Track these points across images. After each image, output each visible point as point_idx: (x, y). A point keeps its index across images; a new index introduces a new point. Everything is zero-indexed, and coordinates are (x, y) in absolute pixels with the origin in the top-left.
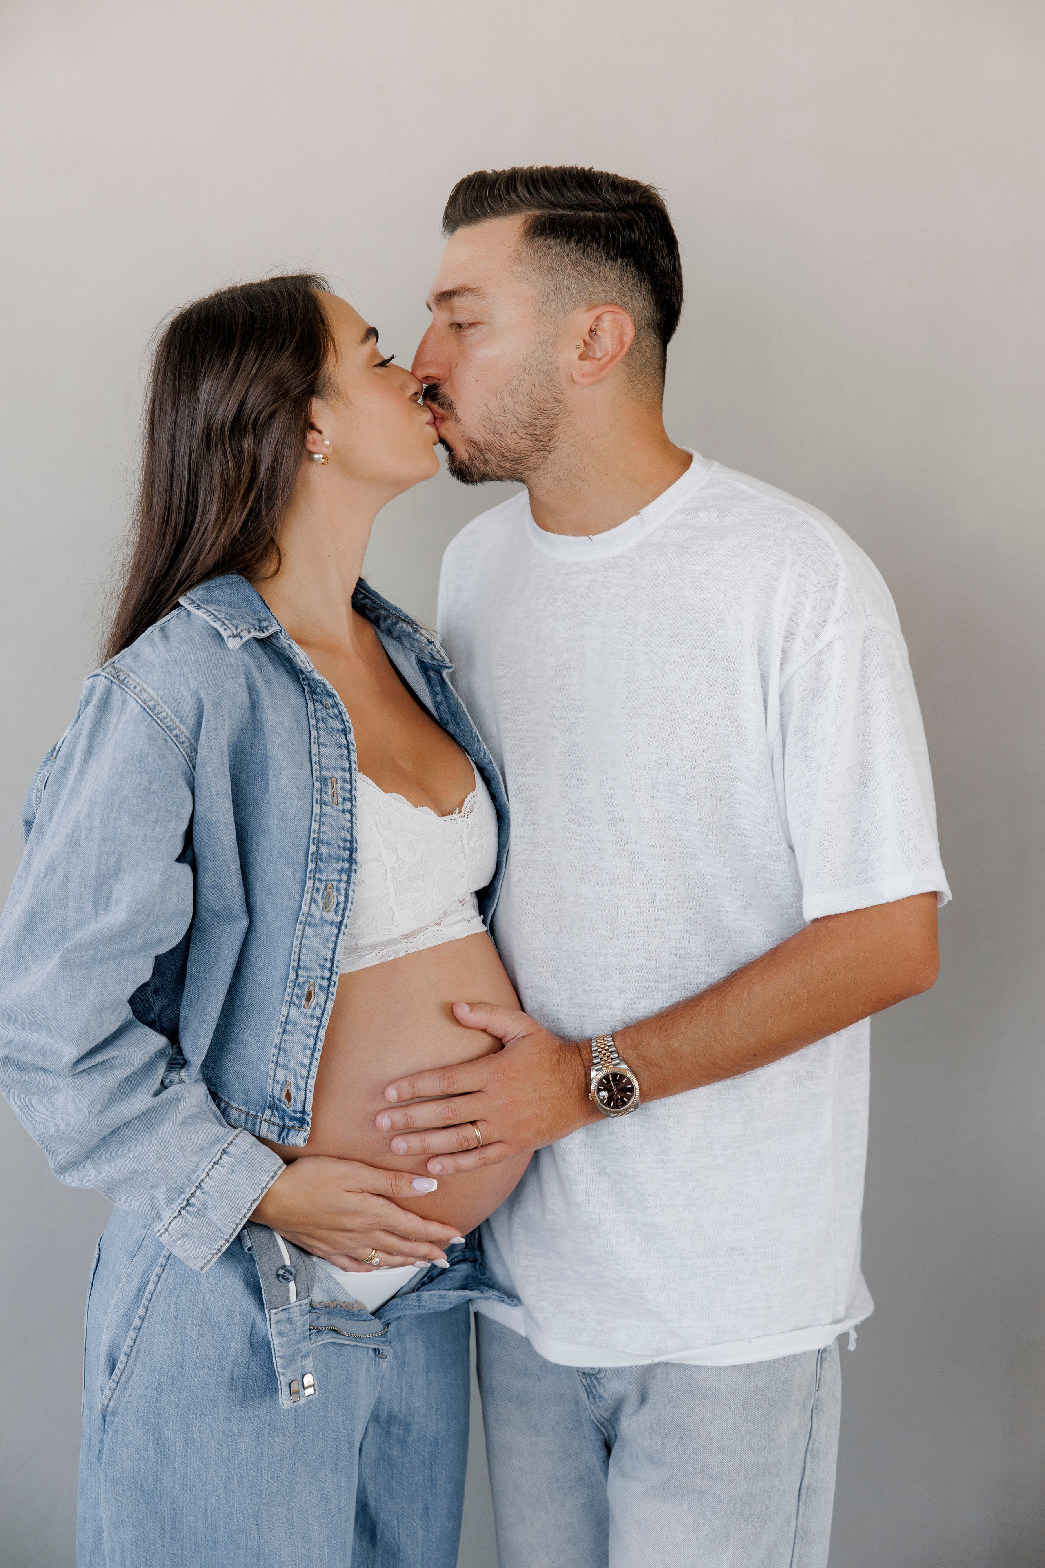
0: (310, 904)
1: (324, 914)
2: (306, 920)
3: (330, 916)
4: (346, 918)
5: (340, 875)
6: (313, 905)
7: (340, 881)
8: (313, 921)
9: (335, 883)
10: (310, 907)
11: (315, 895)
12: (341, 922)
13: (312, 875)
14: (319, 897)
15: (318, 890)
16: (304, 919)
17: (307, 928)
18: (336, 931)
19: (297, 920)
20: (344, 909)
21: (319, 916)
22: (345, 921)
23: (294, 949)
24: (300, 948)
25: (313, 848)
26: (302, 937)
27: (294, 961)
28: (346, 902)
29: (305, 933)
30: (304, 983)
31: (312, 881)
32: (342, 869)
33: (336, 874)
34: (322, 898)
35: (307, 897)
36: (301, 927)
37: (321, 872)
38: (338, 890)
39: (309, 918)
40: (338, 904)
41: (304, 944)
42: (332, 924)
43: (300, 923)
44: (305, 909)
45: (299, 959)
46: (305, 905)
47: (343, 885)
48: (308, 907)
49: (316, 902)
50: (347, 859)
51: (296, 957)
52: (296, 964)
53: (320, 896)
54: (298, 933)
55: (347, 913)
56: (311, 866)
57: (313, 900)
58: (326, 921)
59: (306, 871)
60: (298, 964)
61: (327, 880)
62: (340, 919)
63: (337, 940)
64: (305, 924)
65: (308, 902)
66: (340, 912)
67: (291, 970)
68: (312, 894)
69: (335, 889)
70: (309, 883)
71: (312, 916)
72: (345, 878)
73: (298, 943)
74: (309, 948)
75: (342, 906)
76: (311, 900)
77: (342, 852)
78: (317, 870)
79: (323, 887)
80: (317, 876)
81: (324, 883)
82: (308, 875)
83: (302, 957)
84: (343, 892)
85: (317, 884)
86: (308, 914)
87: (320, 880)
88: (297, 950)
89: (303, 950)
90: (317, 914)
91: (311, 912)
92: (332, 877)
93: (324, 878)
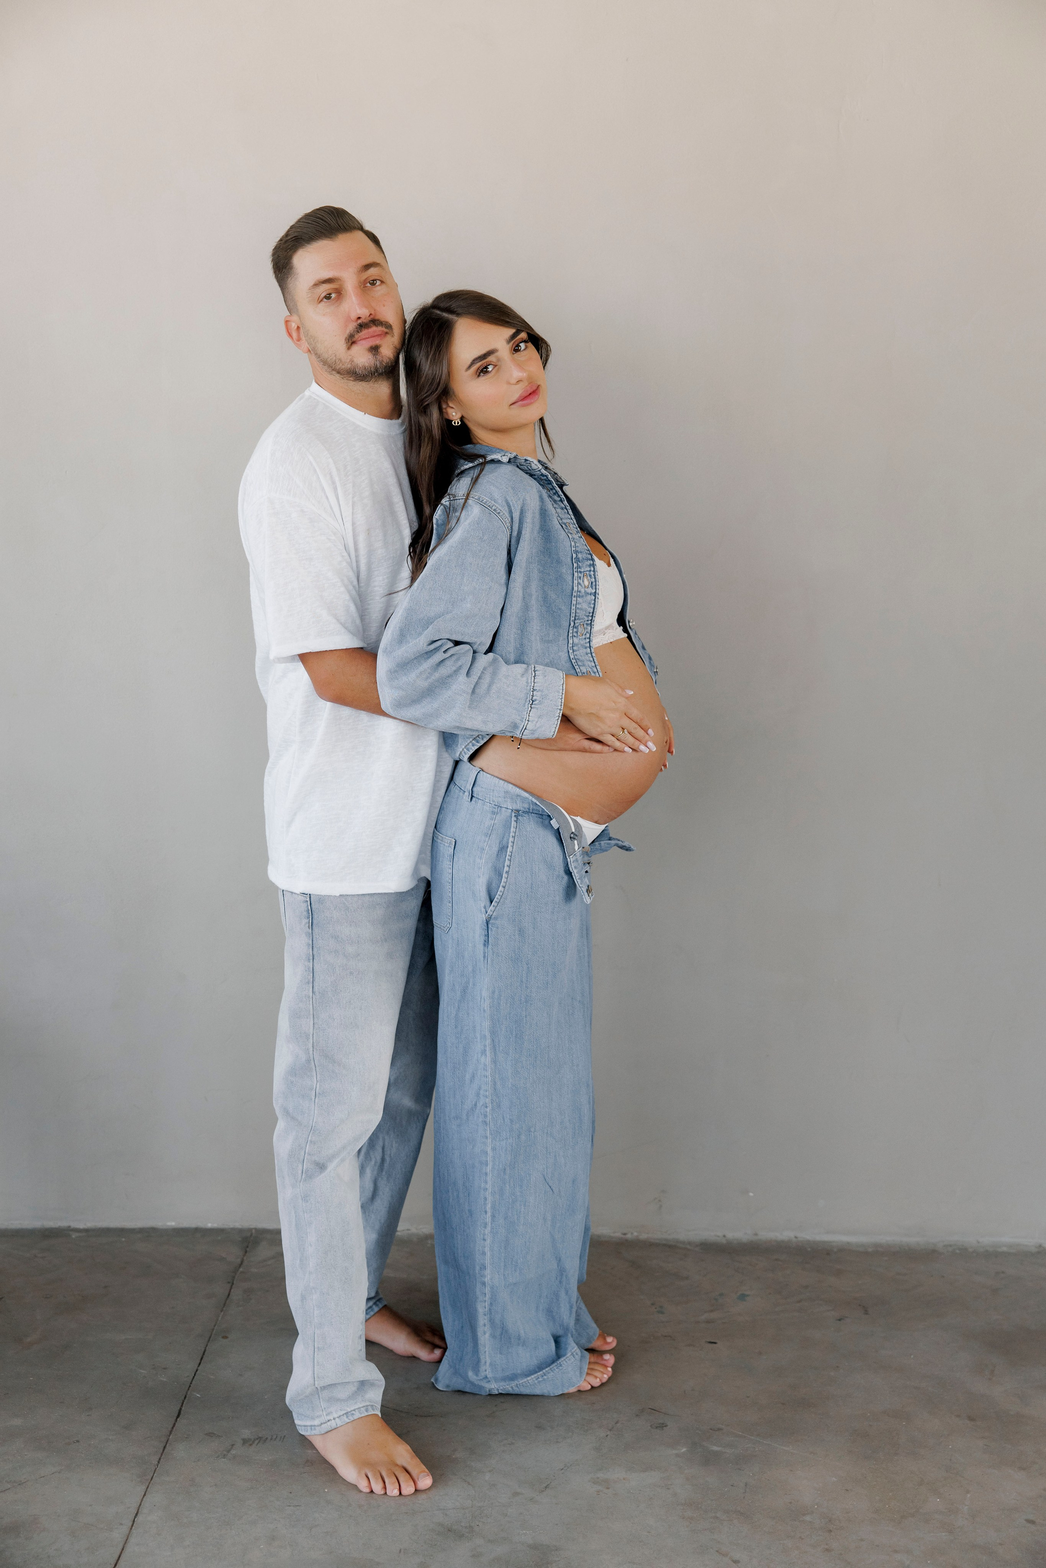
1: (586, 589)
2: (577, 595)
3: (590, 590)
4: (597, 590)
6: (579, 586)
7: (590, 571)
9: (588, 573)
11: (579, 581)
12: (595, 592)
14: (581, 581)
15: (580, 578)
16: (576, 594)
17: (578, 599)
18: (594, 598)
19: (572, 595)
20: (596, 585)
22: (597, 591)
25: (574, 556)
26: (576, 604)
28: (596, 581)
29: (578, 602)
31: (577, 573)
32: (590, 565)
34: (584, 581)
35: (576, 582)
36: (575, 599)
38: (590, 576)
39: (578, 593)
40: (592, 583)
41: (578, 608)
42: (590, 594)
43: (574, 597)
44: (575, 588)
46: (575, 586)
47: (592, 573)
49: (580, 584)
54: (574, 602)
55: (597, 587)
56: (575, 565)
57: (579, 584)
58: (587, 595)
59: (573, 568)
62: (594, 591)
63: (595, 602)
64: (577, 597)
65: (577, 585)
66: (594, 587)
70: (576, 574)
71: (580, 592)
72: (592, 569)
73: (574, 607)
77: (588, 556)
78: (578, 567)
79: (582, 575)
80: (579, 570)
82: (574, 570)
83: (577, 615)
84: (593, 576)
85: (580, 575)
87: (581, 572)
88: (574, 611)
89: (578, 611)
90: (583, 590)
91: (579, 590)
92: (586, 569)
93: (582, 570)
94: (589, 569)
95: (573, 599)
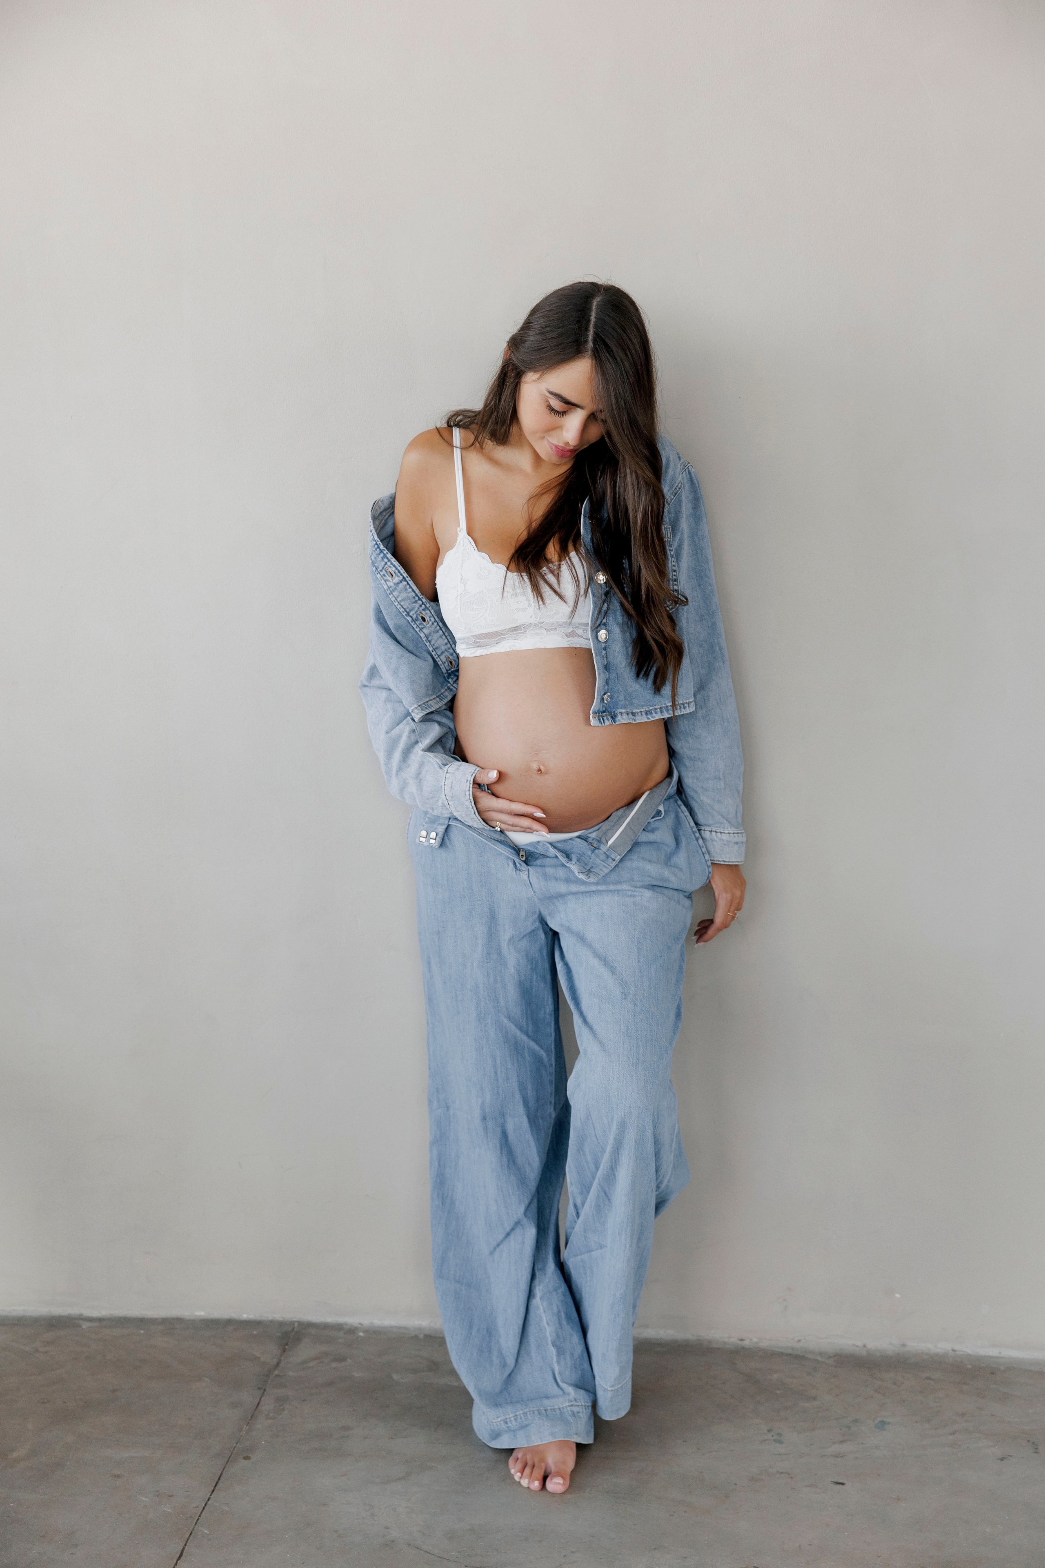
0: (386, 583)
2: (391, 591)
3: (396, 580)
5: (384, 561)
6: (387, 582)
7: (386, 563)
8: (393, 588)
9: (386, 566)
10: (387, 585)
11: (385, 578)
13: (377, 572)
15: (384, 575)
16: (389, 592)
17: (394, 593)
19: (387, 594)
21: (393, 585)
23: (398, 607)
24: (400, 604)
26: (396, 599)
27: (403, 612)
29: (395, 596)
30: (417, 617)
31: (379, 574)
32: (382, 558)
33: (382, 562)
34: (388, 575)
36: (391, 595)
37: (378, 567)
38: (390, 567)
39: (391, 589)
41: (400, 601)
42: (401, 582)
44: (386, 587)
45: (405, 610)
47: (389, 563)
48: (386, 585)
49: (387, 580)
50: (380, 553)
51: (402, 610)
52: (406, 613)
53: (388, 576)
54: (393, 599)
56: (374, 569)
57: (386, 581)
58: (398, 583)
60: (406, 612)
61: (383, 568)
64: (392, 593)
65: (385, 583)
67: (407, 618)
68: (384, 579)
69: (389, 568)
72: (386, 560)
73: (397, 603)
74: (403, 600)
75: (397, 571)
76: (385, 582)
77: (376, 552)
81: (383, 570)
83: (405, 607)
84: (392, 566)
85: (382, 573)
86: (389, 588)
87: (381, 571)
88: (399, 606)
94: (383, 563)
95: (390, 597)
